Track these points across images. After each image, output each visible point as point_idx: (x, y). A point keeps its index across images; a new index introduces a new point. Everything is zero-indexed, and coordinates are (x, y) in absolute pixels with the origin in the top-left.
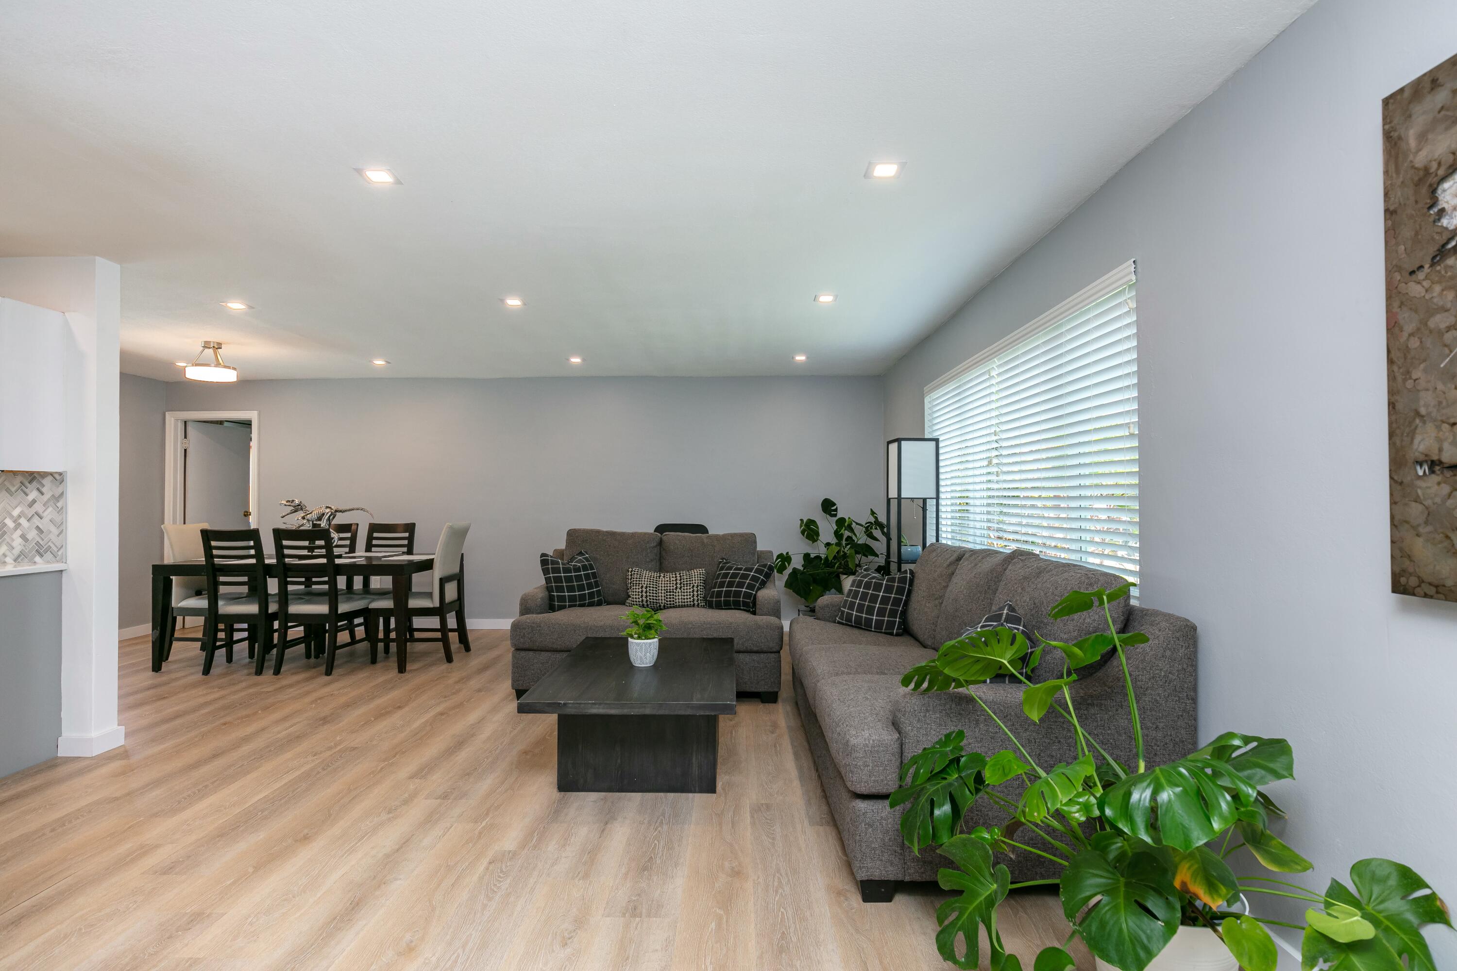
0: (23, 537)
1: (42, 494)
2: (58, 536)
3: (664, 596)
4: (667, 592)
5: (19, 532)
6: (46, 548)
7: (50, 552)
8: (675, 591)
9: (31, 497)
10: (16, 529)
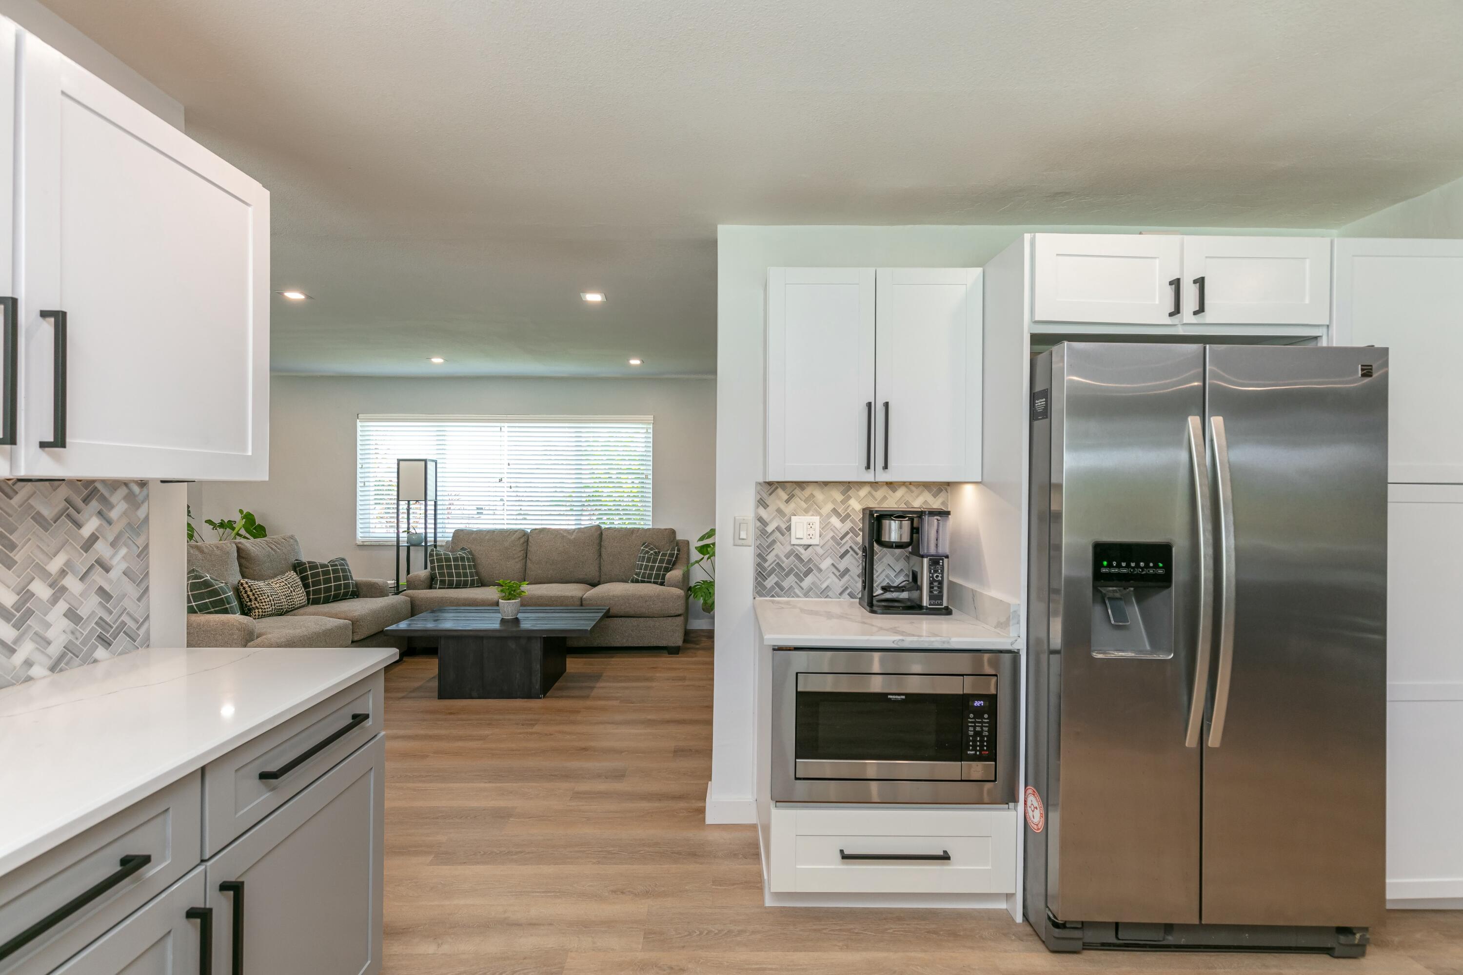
0: (72, 615)
1: (110, 523)
2: (139, 600)
3: (286, 601)
4: (287, 597)
5: (62, 606)
6: (117, 628)
7: (125, 633)
8: (291, 594)
9: (87, 531)
10: (54, 600)
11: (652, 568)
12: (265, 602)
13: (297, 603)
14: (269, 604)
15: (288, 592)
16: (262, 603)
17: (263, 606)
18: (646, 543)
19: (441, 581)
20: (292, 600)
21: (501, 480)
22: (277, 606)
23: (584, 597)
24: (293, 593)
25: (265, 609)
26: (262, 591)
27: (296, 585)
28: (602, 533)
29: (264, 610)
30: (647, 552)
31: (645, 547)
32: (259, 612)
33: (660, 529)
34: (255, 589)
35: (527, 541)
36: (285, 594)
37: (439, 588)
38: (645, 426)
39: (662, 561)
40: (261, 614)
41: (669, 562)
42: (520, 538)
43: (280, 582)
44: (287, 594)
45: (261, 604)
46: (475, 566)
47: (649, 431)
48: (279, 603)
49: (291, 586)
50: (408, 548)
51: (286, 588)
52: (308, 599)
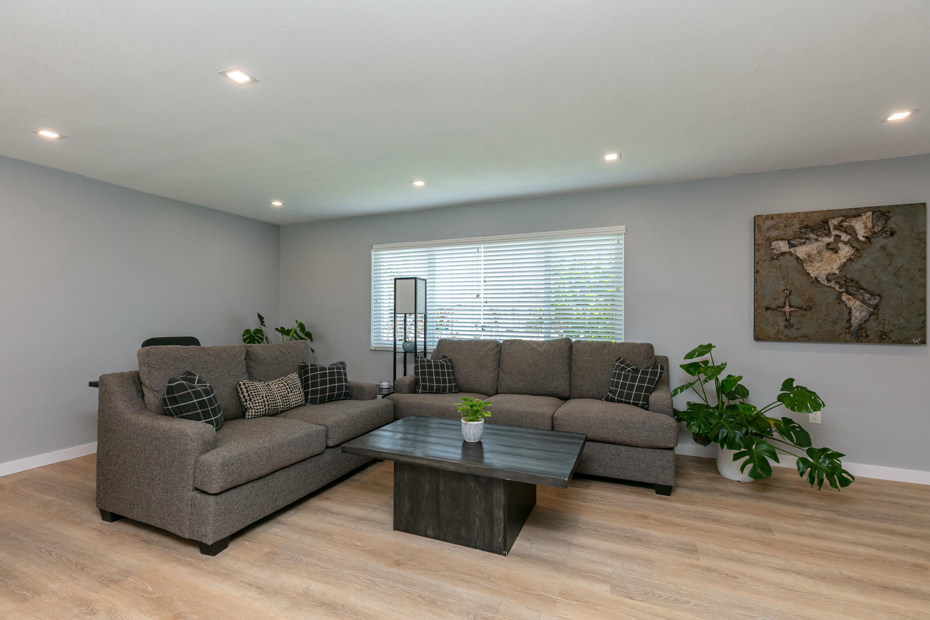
4: (283, 397)
8: (288, 395)
11: (631, 387)
12: (259, 403)
13: (292, 403)
14: (262, 405)
15: (285, 393)
16: (255, 403)
17: (256, 406)
18: (621, 358)
19: (423, 386)
20: (287, 401)
21: (478, 296)
22: (271, 407)
23: (555, 415)
24: (290, 394)
25: (257, 409)
26: (258, 392)
27: (295, 386)
28: (571, 346)
29: (256, 411)
30: (623, 369)
31: (621, 363)
32: (252, 412)
33: (636, 344)
34: (250, 390)
35: (500, 352)
36: (282, 395)
37: (422, 393)
38: (616, 237)
39: (642, 380)
40: (254, 414)
41: (651, 381)
42: (493, 349)
43: (280, 384)
44: (284, 394)
45: (255, 405)
46: (453, 373)
47: (620, 242)
48: (273, 404)
49: (289, 387)
50: (405, 354)
51: (284, 389)
52: (306, 399)
